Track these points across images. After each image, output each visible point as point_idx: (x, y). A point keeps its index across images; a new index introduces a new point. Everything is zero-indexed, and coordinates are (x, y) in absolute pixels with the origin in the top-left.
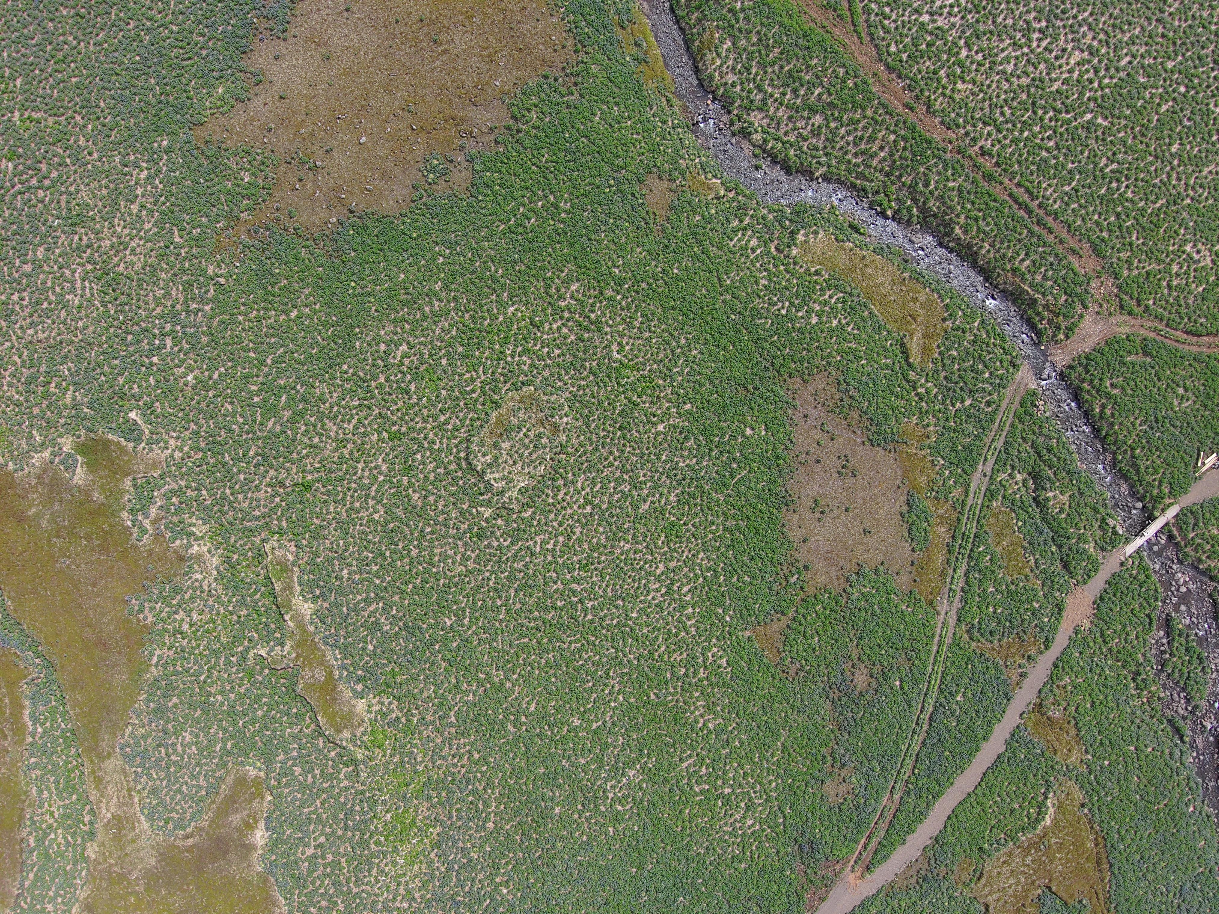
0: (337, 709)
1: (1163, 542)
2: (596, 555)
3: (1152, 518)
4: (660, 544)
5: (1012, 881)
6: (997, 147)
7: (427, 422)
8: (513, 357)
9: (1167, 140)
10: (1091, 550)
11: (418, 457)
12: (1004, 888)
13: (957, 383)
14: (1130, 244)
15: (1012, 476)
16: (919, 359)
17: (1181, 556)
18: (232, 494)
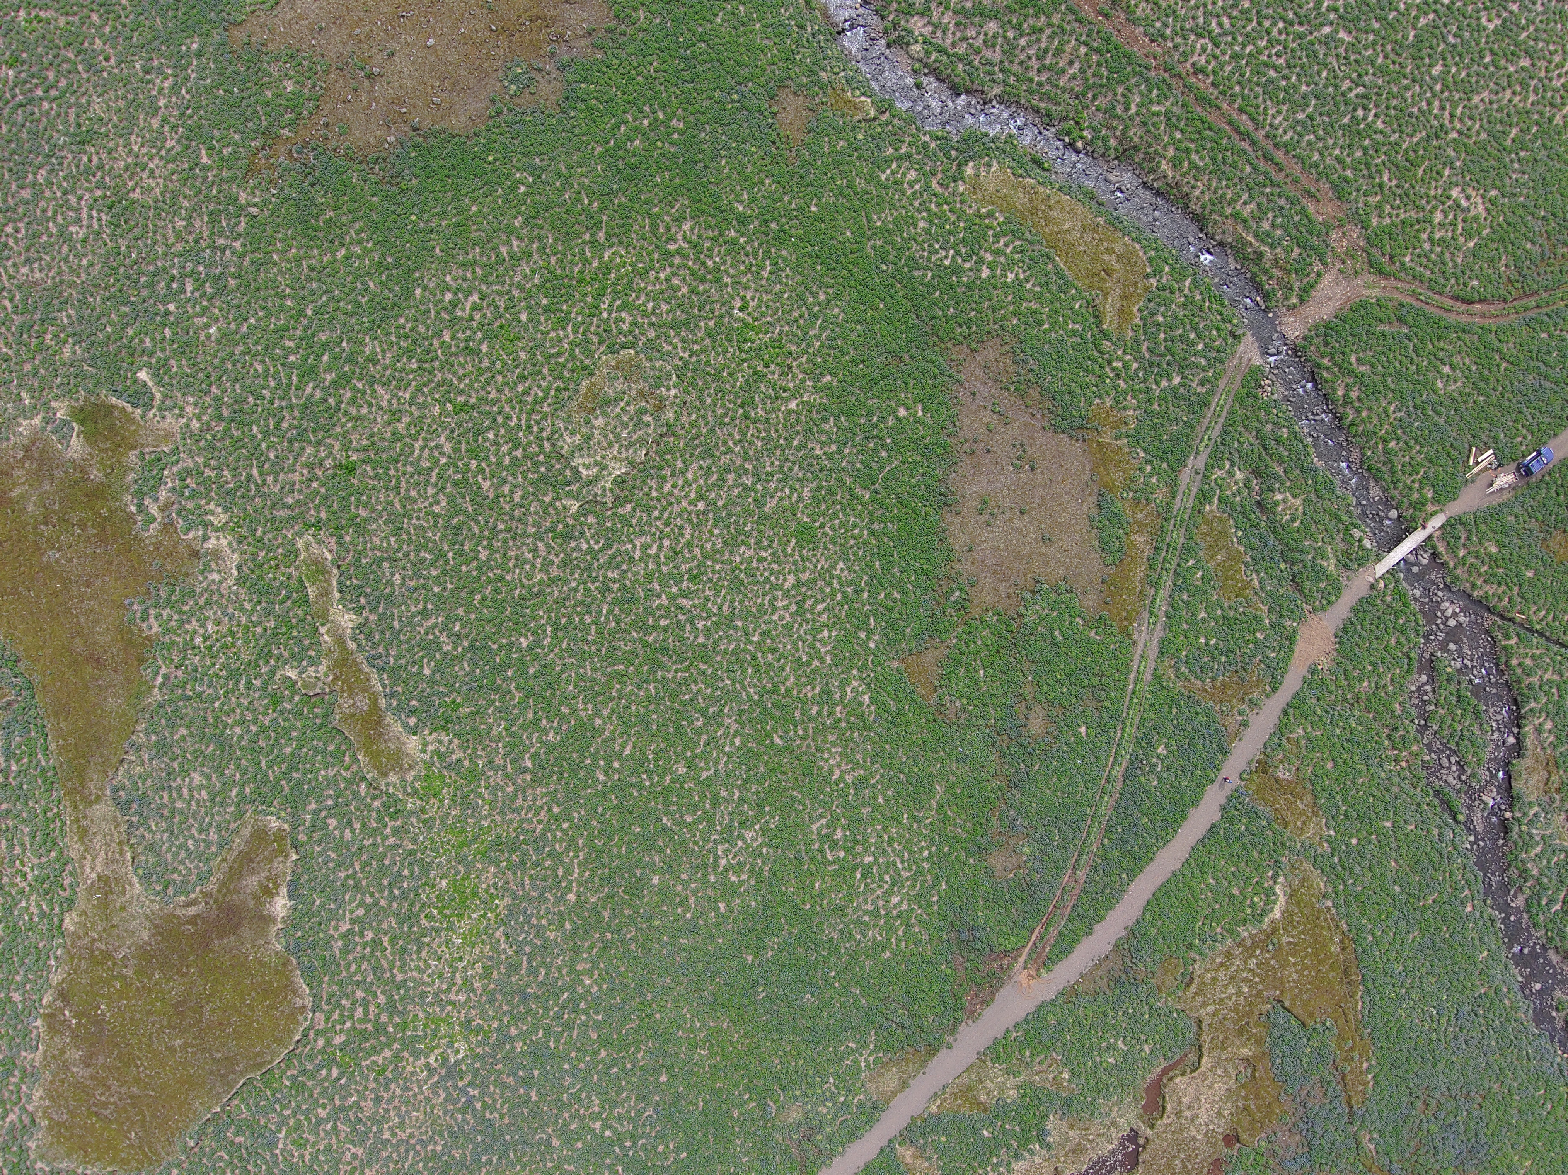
0: (383, 746)
1: (1425, 562)
2: (709, 563)
3: (1410, 530)
4: (789, 550)
5: (1231, 990)
6: (1213, 63)
7: (501, 392)
8: (610, 313)
9: (1427, 60)
10: (1332, 568)
11: (491, 435)
12: (1221, 1000)
13: (1161, 355)
14: (1380, 186)
15: (1231, 474)
16: (1115, 326)
17: (1448, 579)
18: (260, 476)
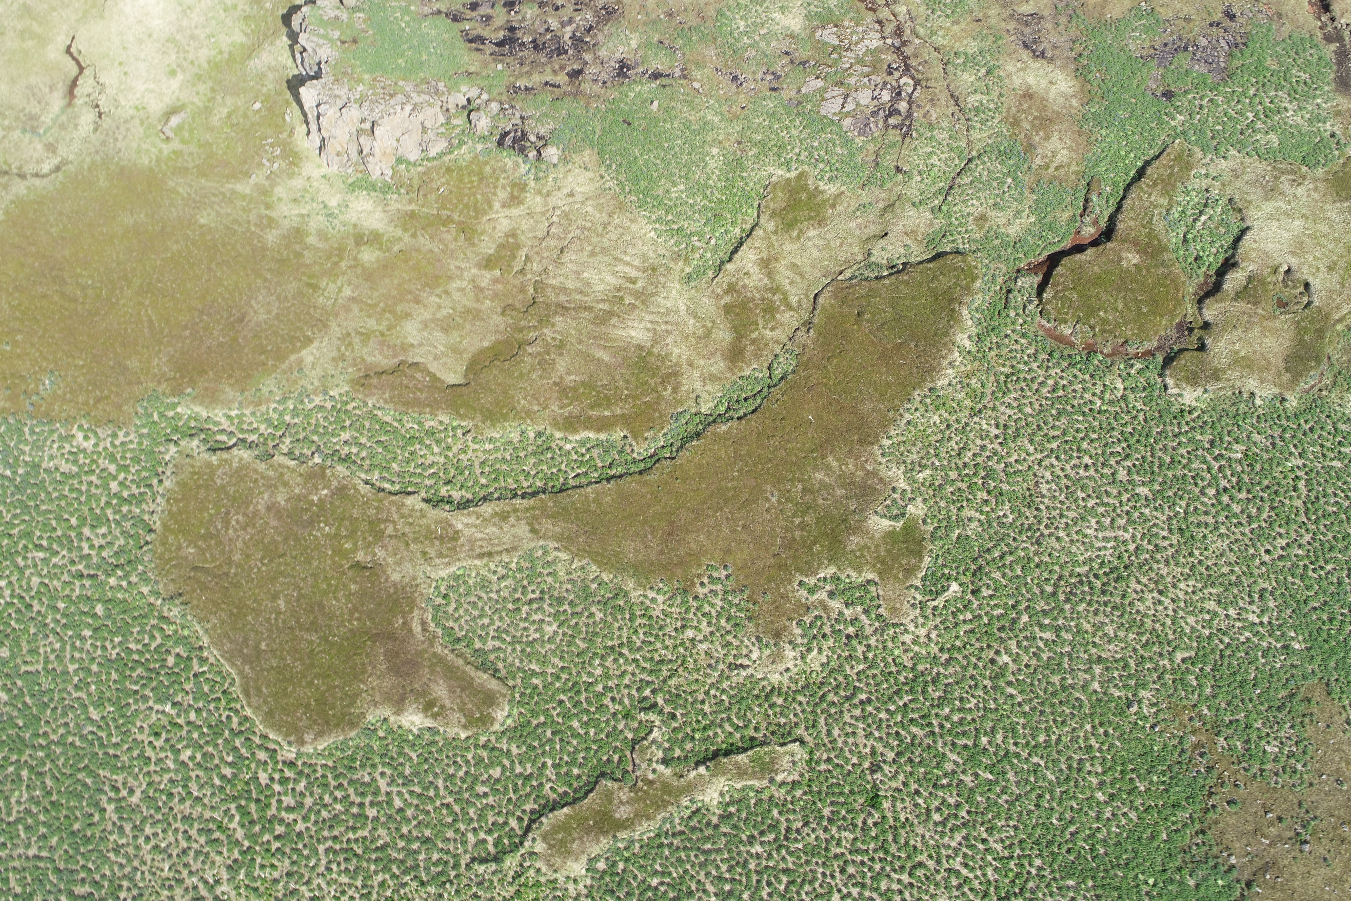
0: (575, 836)
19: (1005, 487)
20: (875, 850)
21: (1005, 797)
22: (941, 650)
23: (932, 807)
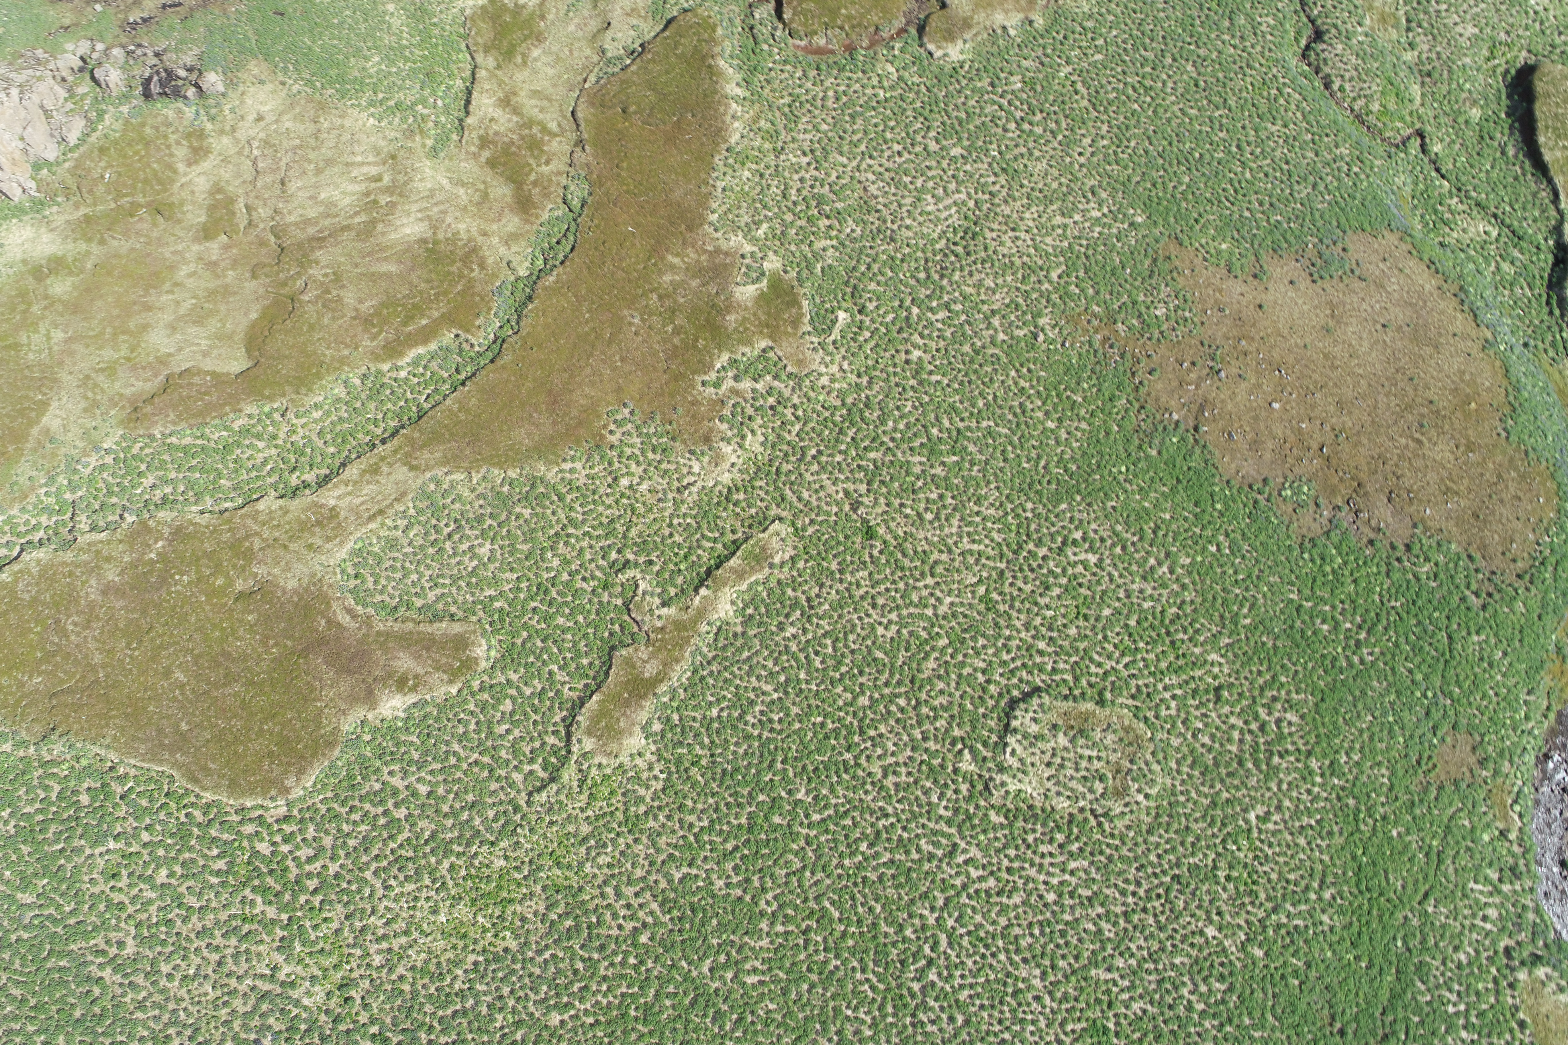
4: (1069, 1028)
7: (1027, 630)
18: (814, 457)
19: (839, 205)
20: (892, 573)
21: (976, 468)
22: (859, 376)
23: (921, 510)
